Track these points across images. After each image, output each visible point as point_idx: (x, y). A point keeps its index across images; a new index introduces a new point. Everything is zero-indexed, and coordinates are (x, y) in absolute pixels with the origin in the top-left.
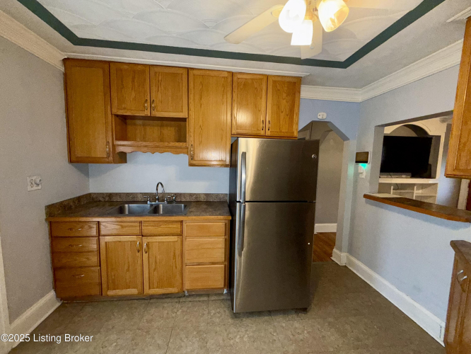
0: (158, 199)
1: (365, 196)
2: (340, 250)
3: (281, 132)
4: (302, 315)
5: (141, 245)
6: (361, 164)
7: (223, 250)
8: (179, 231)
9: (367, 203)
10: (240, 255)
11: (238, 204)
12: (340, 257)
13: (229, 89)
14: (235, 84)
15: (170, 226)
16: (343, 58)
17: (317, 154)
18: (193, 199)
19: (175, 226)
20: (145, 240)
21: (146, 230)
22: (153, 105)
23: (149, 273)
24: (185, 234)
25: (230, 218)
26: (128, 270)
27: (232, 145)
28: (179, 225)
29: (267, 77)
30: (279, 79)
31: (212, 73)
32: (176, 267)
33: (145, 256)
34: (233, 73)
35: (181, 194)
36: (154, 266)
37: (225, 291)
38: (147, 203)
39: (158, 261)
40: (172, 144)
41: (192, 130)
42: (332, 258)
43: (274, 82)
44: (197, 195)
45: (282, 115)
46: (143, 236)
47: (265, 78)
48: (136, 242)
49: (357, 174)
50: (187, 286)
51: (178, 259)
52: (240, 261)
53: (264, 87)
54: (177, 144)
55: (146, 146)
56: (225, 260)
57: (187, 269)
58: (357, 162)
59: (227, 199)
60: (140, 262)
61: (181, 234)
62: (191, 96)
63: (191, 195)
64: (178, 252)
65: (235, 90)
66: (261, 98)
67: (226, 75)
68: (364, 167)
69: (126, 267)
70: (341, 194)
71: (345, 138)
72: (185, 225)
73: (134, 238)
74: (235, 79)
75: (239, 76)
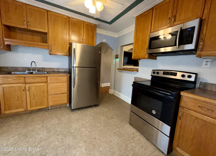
0: (32, 70)
1: (118, 69)
2: (111, 89)
3: (89, 44)
4: (97, 107)
5: (25, 88)
6: (117, 59)
7: (67, 88)
8: (46, 81)
9: (118, 71)
10: (74, 87)
11: (72, 68)
12: (111, 91)
13: (68, 23)
14: (70, 22)
15: (41, 79)
16: (109, 21)
17: (101, 52)
18: (51, 70)
19: (43, 79)
20: (27, 86)
21: (27, 81)
22: (29, 24)
23: (30, 101)
24: (49, 82)
25: (69, 75)
26: (18, 100)
27: (69, 47)
28: (45, 78)
29: (84, 22)
30: (89, 24)
31: (60, 15)
32: (45, 97)
33: (28, 93)
34: (69, 17)
35: (45, 68)
36: (32, 97)
37: (68, 105)
38: (25, 71)
39: (35, 94)
40: (40, 44)
41: (50, 38)
42: (109, 92)
43: (86, 25)
44: (53, 69)
45: (90, 38)
46: (26, 84)
47: (83, 22)
48: (22, 86)
49: (116, 62)
50: (51, 104)
51: (46, 93)
52: (74, 90)
53: (83, 26)
54: (43, 44)
55: (24, 43)
56: (68, 92)
57: (50, 97)
58: (116, 58)
59: (68, 70)
60: (25, 96)
61: (47, 82)
62: (49, 23)
63: (50, 68)
64: (45, 90)
65: (70, 24)
66: (81, 30)
67: (66, 17)
68: (118, 60)
69: (16, 99)
70: (111, 72)
71: (112, 50)
72: (48, 78)
73: (21, 85)
74: (70, 20)
75: (72, 19)
